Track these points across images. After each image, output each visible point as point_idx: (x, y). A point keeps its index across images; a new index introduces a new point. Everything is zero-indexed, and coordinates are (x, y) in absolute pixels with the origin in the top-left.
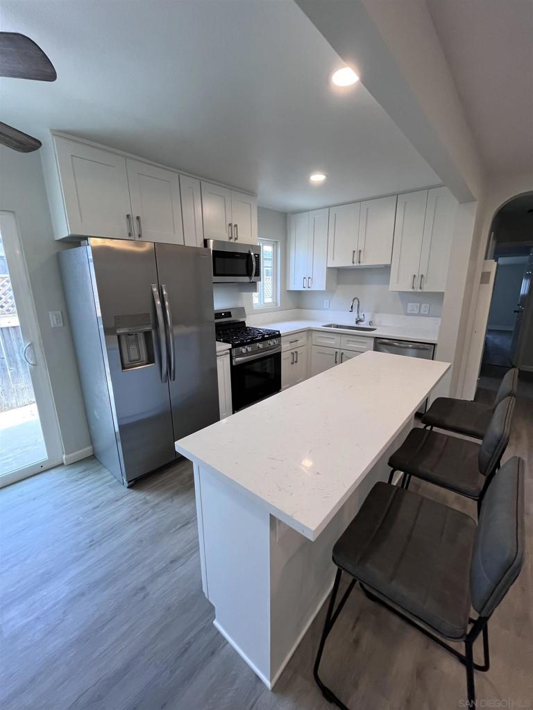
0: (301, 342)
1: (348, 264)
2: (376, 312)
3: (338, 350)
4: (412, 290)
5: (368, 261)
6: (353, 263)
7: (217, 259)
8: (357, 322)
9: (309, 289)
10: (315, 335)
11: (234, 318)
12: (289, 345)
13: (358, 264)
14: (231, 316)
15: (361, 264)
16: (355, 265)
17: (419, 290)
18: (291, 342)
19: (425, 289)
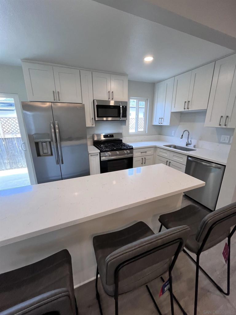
0: (148, 153)
1: (182, 110)
2: (200, 140)
3: (168, 160)
4: (219, 127)
5: (194, 108)
6: (185, 109)
7: (99, 109)
8: (187, 145)
9: (161, 124)
10: (159, 150)
11: (115, 137)
12: (140, 154)
13: (187, 110)
14: (113, 137)
15: (189, 110)
16: (186, 110)
17: (224, 127)
18: (141, 153)
19: (229, 126)
